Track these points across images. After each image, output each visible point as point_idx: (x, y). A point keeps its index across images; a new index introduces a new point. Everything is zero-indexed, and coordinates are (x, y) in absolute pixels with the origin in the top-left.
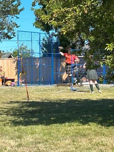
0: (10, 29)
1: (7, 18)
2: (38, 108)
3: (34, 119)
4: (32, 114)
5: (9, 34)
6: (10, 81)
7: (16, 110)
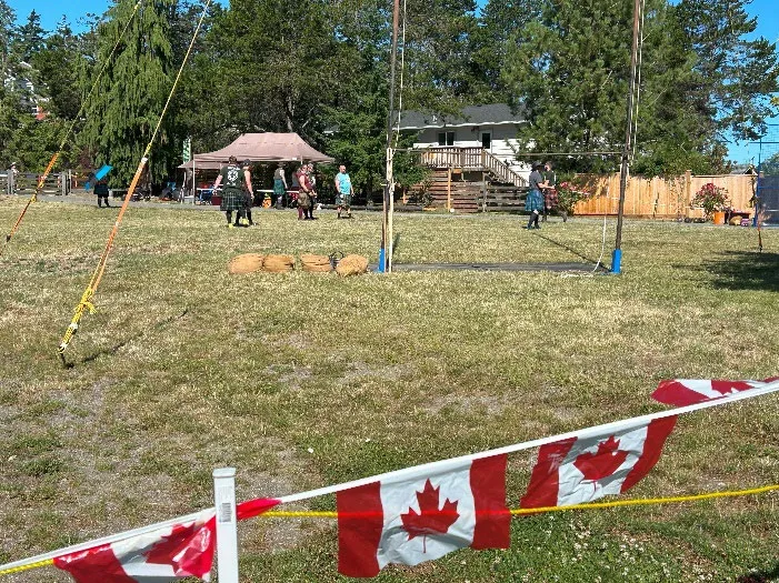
0: (756, 121)
1: (752, 100)
2: (774, 264)
3: (755, 281)
4: (757, 272)
5: (756, 130)
6: (739, 217)
7: (730, 265)
